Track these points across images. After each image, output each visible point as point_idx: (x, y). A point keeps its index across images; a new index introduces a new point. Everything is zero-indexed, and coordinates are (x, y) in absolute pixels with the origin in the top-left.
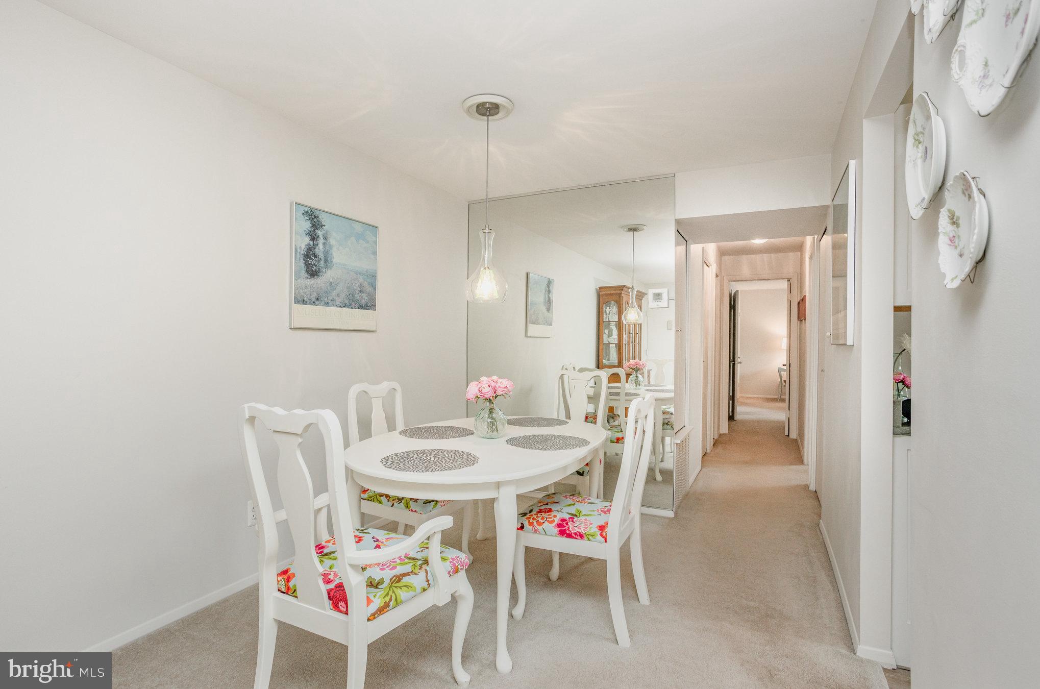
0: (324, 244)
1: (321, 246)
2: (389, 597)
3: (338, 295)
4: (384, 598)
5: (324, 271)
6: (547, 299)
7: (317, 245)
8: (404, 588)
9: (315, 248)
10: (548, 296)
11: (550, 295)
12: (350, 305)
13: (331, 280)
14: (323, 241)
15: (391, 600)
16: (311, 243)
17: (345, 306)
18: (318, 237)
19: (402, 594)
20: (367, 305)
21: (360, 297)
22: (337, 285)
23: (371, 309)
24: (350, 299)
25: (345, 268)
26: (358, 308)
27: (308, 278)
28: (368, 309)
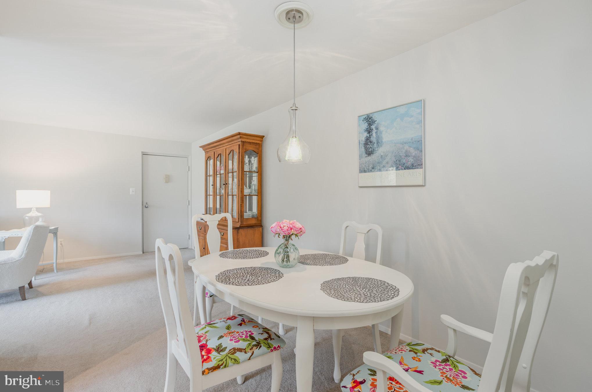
1: (374, 135)
5: (377, 150)
7: (372, 135)
9: (370, 138)
13: (382, 154)
14: (376, 131)
16: (368, 135)
18: (372, 129)
20: (414, 165)
21: (406, 160)
22: (386, 156)
23: (417, 168)
24: (397, 164)
25: (392, 143)
26: (405, 169)
27: (367, 157)
28: (415, 168)
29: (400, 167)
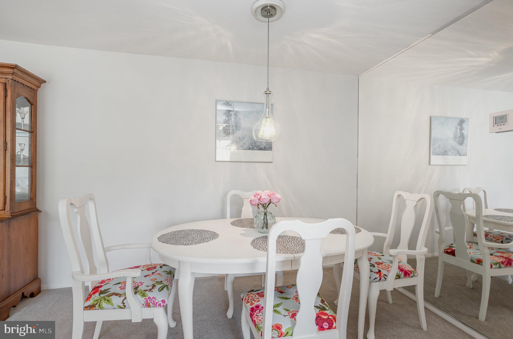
0: (235, 118)
1: (233, 119)
2: (97, 302)
3: (244, 144)
4: (95, 301)
5: (235, 132)
6: (459, 135)
7: (231, 119)
8: (106, 301)
9: (229, 121)
10: (461, 133)
11: (464, 131)
12: (253, 148)
13: (240, 136)
14: (235, 117)
15: (97, 304)
16: (227, 119)
17: (249, 149)
18: (231, 115)
19: (104, 304)
20: (266, 148)
21: (260, 144)
22: (244, 138)
23: (268, 150)
24: (253, 145)
25: (249, 129)
26: (259, 150)
27: (225, 136)
28: (267, 150)
29: (255, 148)
